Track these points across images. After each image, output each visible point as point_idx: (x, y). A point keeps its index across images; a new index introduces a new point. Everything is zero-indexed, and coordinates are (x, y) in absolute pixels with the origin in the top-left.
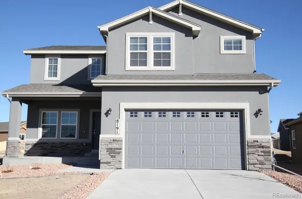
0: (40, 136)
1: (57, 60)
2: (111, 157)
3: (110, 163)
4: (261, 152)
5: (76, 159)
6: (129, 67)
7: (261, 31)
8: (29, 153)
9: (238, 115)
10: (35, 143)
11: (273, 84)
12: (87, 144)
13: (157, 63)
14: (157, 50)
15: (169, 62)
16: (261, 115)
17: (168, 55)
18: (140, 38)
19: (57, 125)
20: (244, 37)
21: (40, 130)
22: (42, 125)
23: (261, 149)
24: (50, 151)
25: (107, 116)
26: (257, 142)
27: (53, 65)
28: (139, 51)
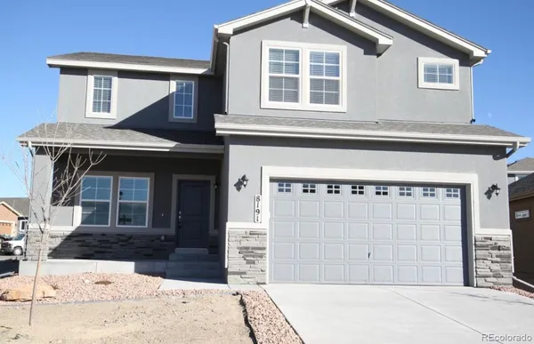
0: (78, 222)
1: (111, 80)
2: (247, 263)
3: (245, 273)
4: (497, 256)
5: (160, 265)
6: (266, 103)
7: (486, 53)
8: (56, 253)
9: (459, 193)
10: (68, 233)
11: (518, 145)
12: (168, 238)
13: (315, 98)
14: (314, 75)
15: (337, 96)
16: (497, 194)
17: (335, 85)
18: (287, 52)
19: (110, 201)
20: (455, 62)
21: (78, 210)
22: (81, 200)
23: (495, 252)
24: (98, 249)
25: (239, 189)
26: (491, 239)
27: (102, 89)
28: (284, 75)
